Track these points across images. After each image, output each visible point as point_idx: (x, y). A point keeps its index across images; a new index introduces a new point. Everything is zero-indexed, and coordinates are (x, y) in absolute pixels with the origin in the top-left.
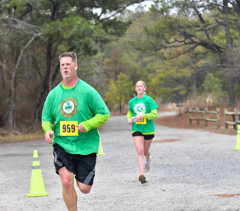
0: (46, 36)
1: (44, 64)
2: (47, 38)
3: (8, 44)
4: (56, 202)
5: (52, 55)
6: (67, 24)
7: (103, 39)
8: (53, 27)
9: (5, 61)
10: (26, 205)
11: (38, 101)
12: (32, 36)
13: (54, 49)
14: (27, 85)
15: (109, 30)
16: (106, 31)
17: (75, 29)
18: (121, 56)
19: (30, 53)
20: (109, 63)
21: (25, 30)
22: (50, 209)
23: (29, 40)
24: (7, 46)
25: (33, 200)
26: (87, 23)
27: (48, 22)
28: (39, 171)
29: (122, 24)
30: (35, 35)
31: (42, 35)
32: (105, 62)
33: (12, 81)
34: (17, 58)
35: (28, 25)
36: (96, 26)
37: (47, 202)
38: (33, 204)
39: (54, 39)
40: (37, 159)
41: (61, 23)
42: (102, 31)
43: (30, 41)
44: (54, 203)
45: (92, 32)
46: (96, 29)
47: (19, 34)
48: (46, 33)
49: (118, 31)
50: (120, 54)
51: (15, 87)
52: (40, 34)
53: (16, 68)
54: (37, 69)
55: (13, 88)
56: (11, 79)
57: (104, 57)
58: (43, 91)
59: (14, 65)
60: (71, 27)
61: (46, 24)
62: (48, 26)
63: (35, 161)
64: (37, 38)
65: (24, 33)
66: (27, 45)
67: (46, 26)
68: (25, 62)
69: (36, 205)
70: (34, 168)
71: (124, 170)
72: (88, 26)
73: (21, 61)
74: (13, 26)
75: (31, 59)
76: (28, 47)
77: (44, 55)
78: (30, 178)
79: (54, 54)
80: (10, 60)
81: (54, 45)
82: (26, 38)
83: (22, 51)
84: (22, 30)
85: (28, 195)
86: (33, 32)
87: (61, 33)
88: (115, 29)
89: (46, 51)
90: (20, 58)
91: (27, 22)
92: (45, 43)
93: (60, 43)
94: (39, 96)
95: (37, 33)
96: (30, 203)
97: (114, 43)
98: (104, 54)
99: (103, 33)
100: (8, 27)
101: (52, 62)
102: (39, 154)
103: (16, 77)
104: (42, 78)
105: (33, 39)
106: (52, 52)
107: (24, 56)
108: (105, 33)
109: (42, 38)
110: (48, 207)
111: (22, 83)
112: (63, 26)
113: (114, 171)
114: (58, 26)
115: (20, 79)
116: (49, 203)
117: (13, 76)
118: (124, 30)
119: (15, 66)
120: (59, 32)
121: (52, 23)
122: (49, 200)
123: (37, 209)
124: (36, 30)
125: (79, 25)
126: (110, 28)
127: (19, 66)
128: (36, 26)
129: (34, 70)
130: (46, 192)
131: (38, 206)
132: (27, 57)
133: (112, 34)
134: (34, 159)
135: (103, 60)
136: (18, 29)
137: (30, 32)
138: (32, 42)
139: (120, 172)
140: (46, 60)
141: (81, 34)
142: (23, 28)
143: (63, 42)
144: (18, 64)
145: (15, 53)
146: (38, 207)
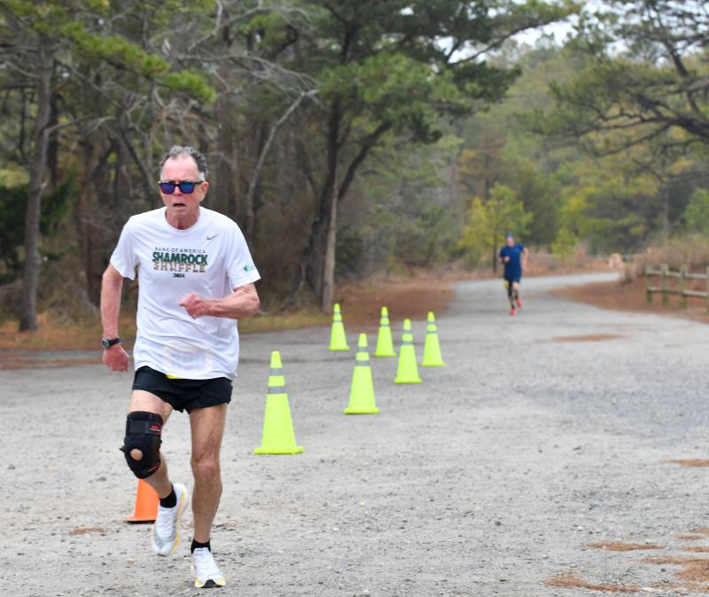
0: (328, 96)
1: (323, 160)
2: (329, 102)
3: (245, 114)
4: (316, 468)
5: (339, 140)
6: (373, 72)
7: (453, 107)
8: (343, 78)
9: (235, 152)
10: (249, 471)
11: (306, 243)
12: (294, 96)
13: (346, 126)
14: (283, 204)
15: (468, 86)
16: (462, 89)
17: (391, 82)
18: (501, 146)
19: (292, 135)
20: (471, 161)
21: (281, 82)
22: (300, 483)
23: (289, 105)
24: (242, 118)
25: (267, 460)
26: (419, 69)
27: (332, 67)
28: (284, 396)
29: (500, 74)
30: (303, 94)
31: (317, 95)
32: (463, 159)
33: (249, 197)
34: (261, 146)
35: (286, 72)
36: (439, 78)
37: (296, 468)
38: (265, 471)
39: (344, 103)
40: (279, 372)
41: (360, 70)
42: (453, 87)
43: (292, 109)
44: (310, 471)
45: (428, 90)
46: (437, 83)
47: (267, 92)
48: (327, 90)
49: (490, 89)
50: (498, 142)
51: (255, 210)
52: (312, 92)
53: (259, 166)
54: (307, 171)
55: (250, 213)
56: (247, 191)
57: (462, 146)
58: (318, 219)
59: (254, 160)
60: (383, 78)
61: (326, 70)
62: (332, 74)
63: (275, 375)
64: (306, 102)
65: (280, 90)
66: (284, 118)
67: (327, 76)
68: (282, 155)
69: (271, 473)
70: (271, 390)
71: (482, 400)
72: (421, 75)
73: (271, 151)
74: (255, 73)
75: (292, 149)
76: (287, 120)
77: (321, 140)
78: (262, 413)
79: (345, 137)
80: (247, 150)
81: (345, 117)
82: (282, 100)
83: (273, 130)
84: (273, 85)
85: (258, 450)
86: (299, 87)
87: (360, 91)
88: (482, 83)
89: (326, 129)
90: (267, 146)
91: (286, 66)
92: (324, 112)
93: (357, 113)
94: (309, 231)
95: (307, 90)
96: (258, 468)
97: (480, 115)
98: (461, 141)
99: (453, 93)
100: (243, 76)
101: (339, 154)
102: (283, 361)
103: (258, 187)
104: (316, 192)
105: (297, 103)
106: (341, 131)
107: (279, 142)
108: (457, 93)
109: (316, 100)
110: (297, 478)
111: (273, 201)
112: (365, 76)
113: (458, 404)
114: (354, 76)
115: (269, 192)
116: (301, 469)
117: (253, 185)
118: (502, 88)
119: (256, 163)
120: (355, 88)
121: (340, 68)
122: (302, 463)
123: (271, 481)
124: (305, 83)
125: (400, 74)
126: (472, 81)
127: (266, 163)
128: (304, 75)
129: (300, 173)
130: (299, 444)
131: (274, 476)
132: (285, 144)
133: (476, 96)
134: (273, 372)
135: (460, 155)
136: (264, 81)
137: (291, 89)
138: (295, 111)
139: (472, 406)
140: (326, 152)
141: (404, 94)
142: (276, 78)
143: (365, 111)
144: (262, 157)
145: (258, 133)
146: (273, 479)
